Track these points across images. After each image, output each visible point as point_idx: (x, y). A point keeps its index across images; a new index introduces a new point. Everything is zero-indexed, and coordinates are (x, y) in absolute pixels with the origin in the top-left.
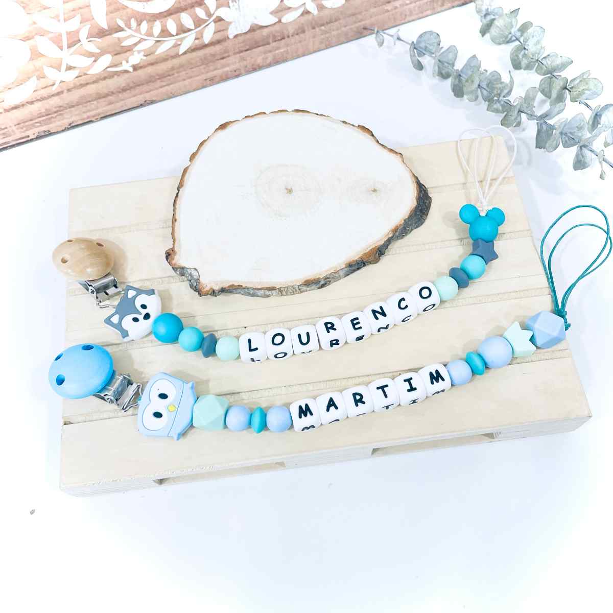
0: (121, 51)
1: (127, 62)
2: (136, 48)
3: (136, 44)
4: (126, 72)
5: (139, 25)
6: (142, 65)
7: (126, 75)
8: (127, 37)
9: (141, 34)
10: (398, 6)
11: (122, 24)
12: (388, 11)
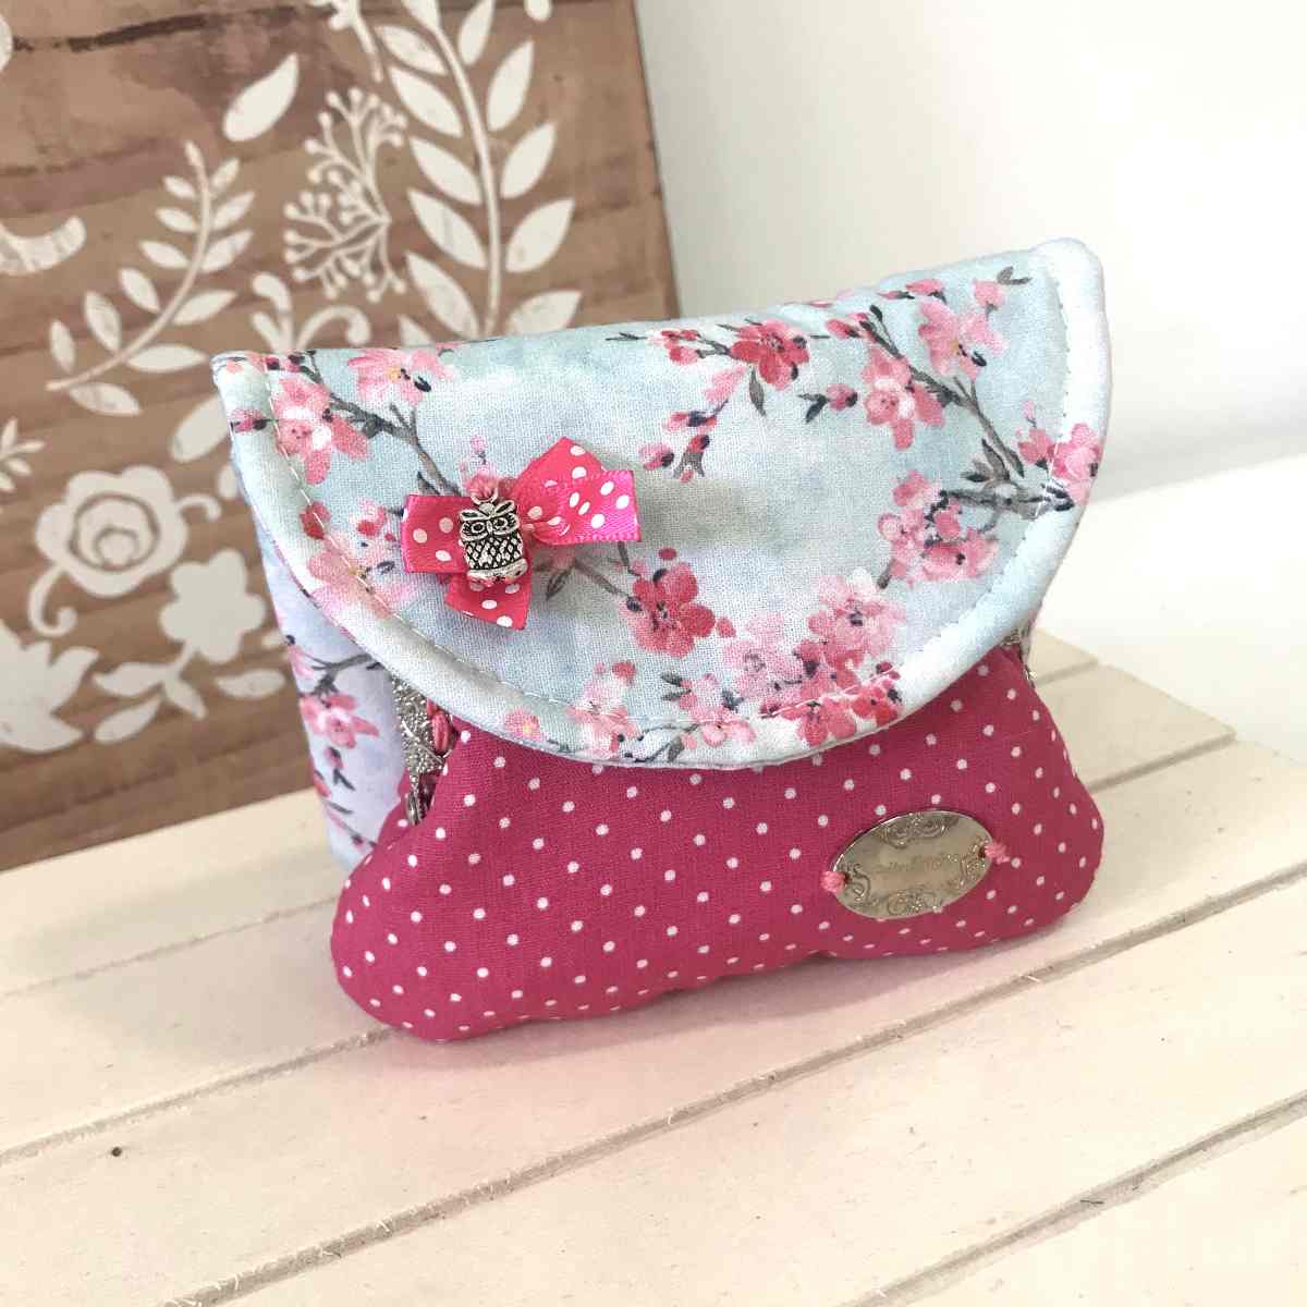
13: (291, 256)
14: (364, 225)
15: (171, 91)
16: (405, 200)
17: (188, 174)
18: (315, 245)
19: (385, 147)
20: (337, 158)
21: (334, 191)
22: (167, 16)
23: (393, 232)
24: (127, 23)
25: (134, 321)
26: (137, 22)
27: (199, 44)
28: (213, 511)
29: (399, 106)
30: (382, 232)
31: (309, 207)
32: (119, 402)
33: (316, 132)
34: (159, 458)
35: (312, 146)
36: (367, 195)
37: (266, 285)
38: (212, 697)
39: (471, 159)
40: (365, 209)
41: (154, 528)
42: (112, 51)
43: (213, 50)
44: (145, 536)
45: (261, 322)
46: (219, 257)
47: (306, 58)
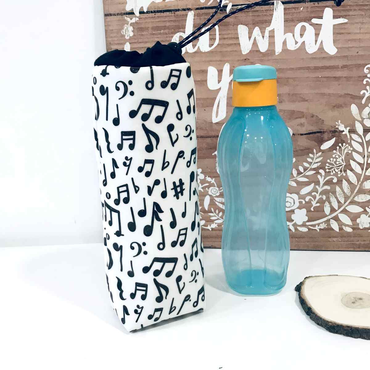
0: (209, 221)
1: (210, 226)
2: (216, 222)
3: (216, 220)
4: (208, 230)
5: (219, 212)
6: (215, 229)
7: (208, 232)
8: (213, 216)
9: (219, 216)
10: (335, 240)
11: (213, 211)
12: (330, 242)
13: (327, 167)
14: (341, 164)
15: (314, 142)
16: (349, 161)
17: (313, 153)
18: (331, 166)
19: (347, 152)
20: (339, 154)
21: (337, 158)
22: (316, 131)
23: (345, 165)
24: (309, 132)
25: (299, 173)
26: (311, 132)
27: (320, 135)
28: (304, 202)
29: (352, 146)
30: (343, 166)
31: (332, 161)
32: (294, 184)
33: (336, 149)
34: (298, 193)
35: (334, 151)
36: (342, 160)
37: (321, 171)
38: (296, 229)
39: (364, 156)
40: (341, 162)
41: (294, 203)
42: (306, 136)
43: (322, 136)
44: (293, 203)
45: (319, 176)
46: (315, 166)
47: (337, 138)
